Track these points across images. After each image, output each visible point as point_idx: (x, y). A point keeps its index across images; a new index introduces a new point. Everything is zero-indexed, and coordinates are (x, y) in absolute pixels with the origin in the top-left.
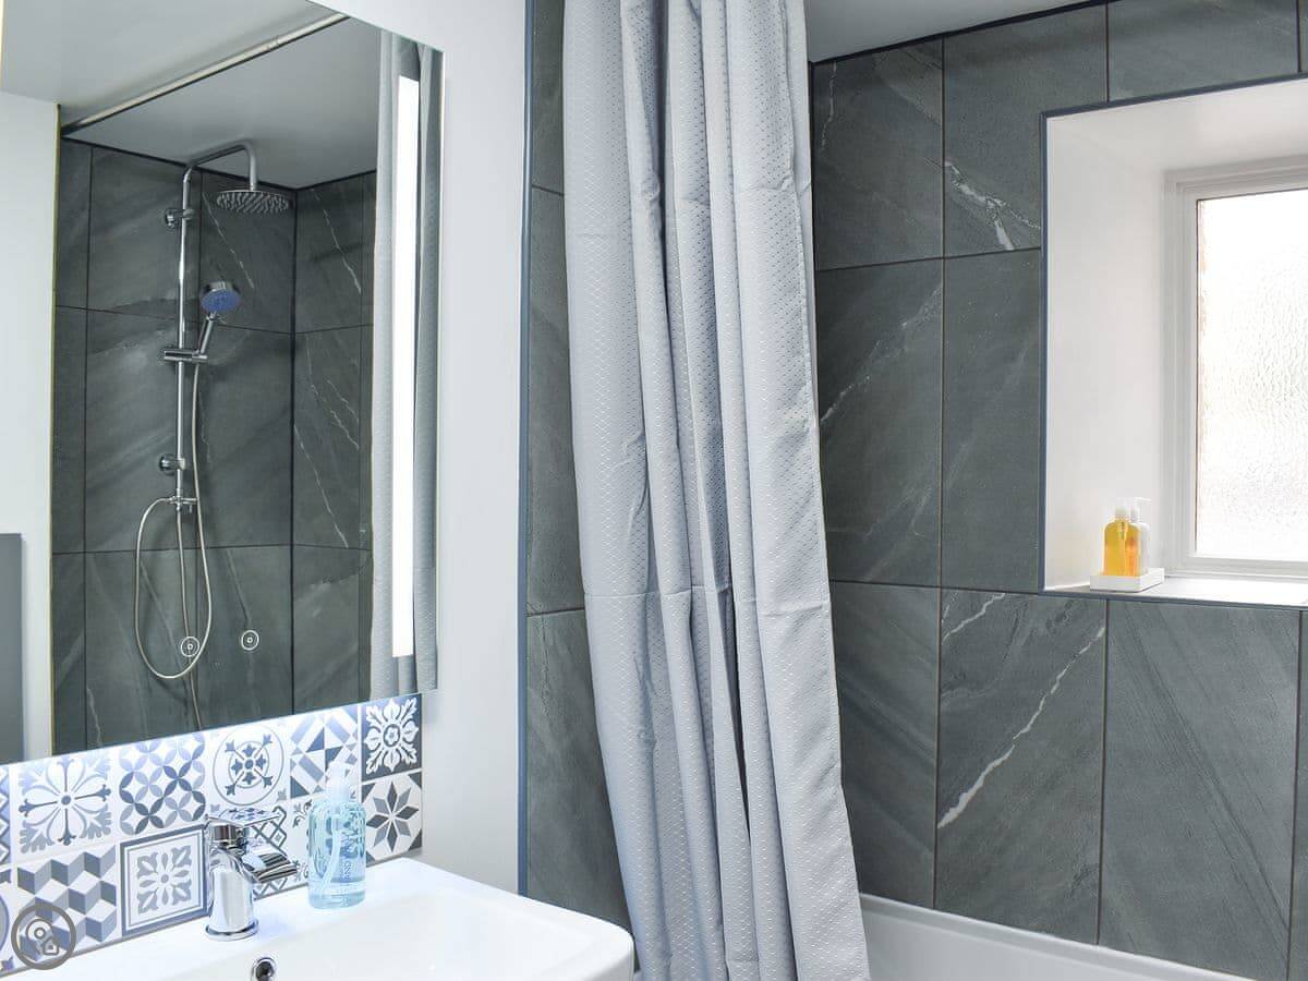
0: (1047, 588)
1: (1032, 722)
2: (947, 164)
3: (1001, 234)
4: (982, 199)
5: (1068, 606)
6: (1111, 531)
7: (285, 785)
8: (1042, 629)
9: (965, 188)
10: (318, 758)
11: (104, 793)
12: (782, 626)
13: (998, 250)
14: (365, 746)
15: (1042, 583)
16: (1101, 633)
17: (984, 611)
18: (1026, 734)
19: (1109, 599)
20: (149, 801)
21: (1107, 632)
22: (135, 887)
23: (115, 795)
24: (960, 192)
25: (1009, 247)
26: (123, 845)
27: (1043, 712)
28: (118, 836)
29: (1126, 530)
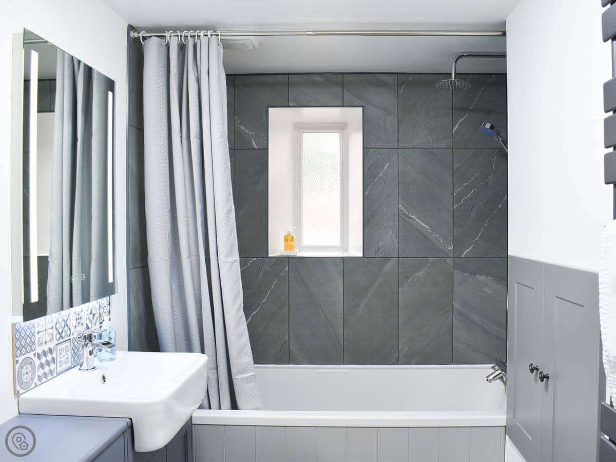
0: (270, 256)
1: (266, 298)
2: (235, 118)
3: (254, 143)
4: (247, 131)
5: (277, 260)
6: (286, 237)
7: (85, 326)
8: (268, 268)
9: (242, 127)
10: (91, 316)
11: (52, 328)
12: (228, 266)
13: (251, 148)
14: (100, 313)
15: (268, 255)
16: (287, 269)
17: (249, 264)
18: (265, 302)
19: (289, 258)
20: (60, 330)
21: (289, 268)
22: (59, 360)
23: (54, 329)
24: (240, 128)
25: (257, 148)
26: (57, 345)
27: (269, 295)
28: (56, 342)
29: (290, 237)
